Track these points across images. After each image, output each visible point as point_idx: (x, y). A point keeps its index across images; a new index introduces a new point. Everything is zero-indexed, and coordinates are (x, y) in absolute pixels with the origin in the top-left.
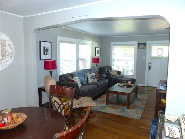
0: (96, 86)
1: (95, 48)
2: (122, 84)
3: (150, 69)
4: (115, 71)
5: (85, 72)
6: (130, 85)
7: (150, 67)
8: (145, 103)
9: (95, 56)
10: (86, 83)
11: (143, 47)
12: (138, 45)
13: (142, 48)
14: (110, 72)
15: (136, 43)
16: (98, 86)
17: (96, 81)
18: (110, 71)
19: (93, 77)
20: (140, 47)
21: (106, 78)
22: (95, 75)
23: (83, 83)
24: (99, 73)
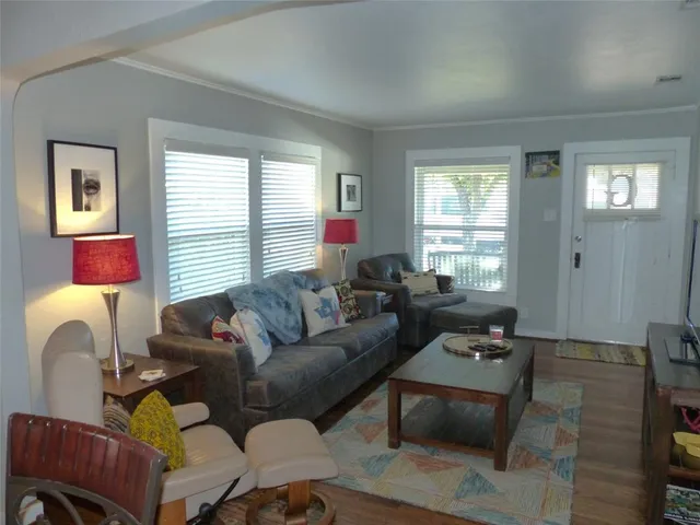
0: (342, 353)
1: (339, 176)
2: (460, 342)
3: (577, 265)
4: (425, 274)
5: (293, 288)
6: (498, 348)
7: (578, 257)
8: (574, 430)
9: (339, 210)
10: (296, 337)
11: (545, 168)
12: (525, 159)
13: (544, 175)
14: (405, 282)
15: (516, 153)
16: (351, 352)
17: (342, 323)
18: (403, 273)
19: (330, 307)
20: (535, 168)
21: (387, 309)
22: (340, 298)
23: (280, 337)
24: (354, 286)
